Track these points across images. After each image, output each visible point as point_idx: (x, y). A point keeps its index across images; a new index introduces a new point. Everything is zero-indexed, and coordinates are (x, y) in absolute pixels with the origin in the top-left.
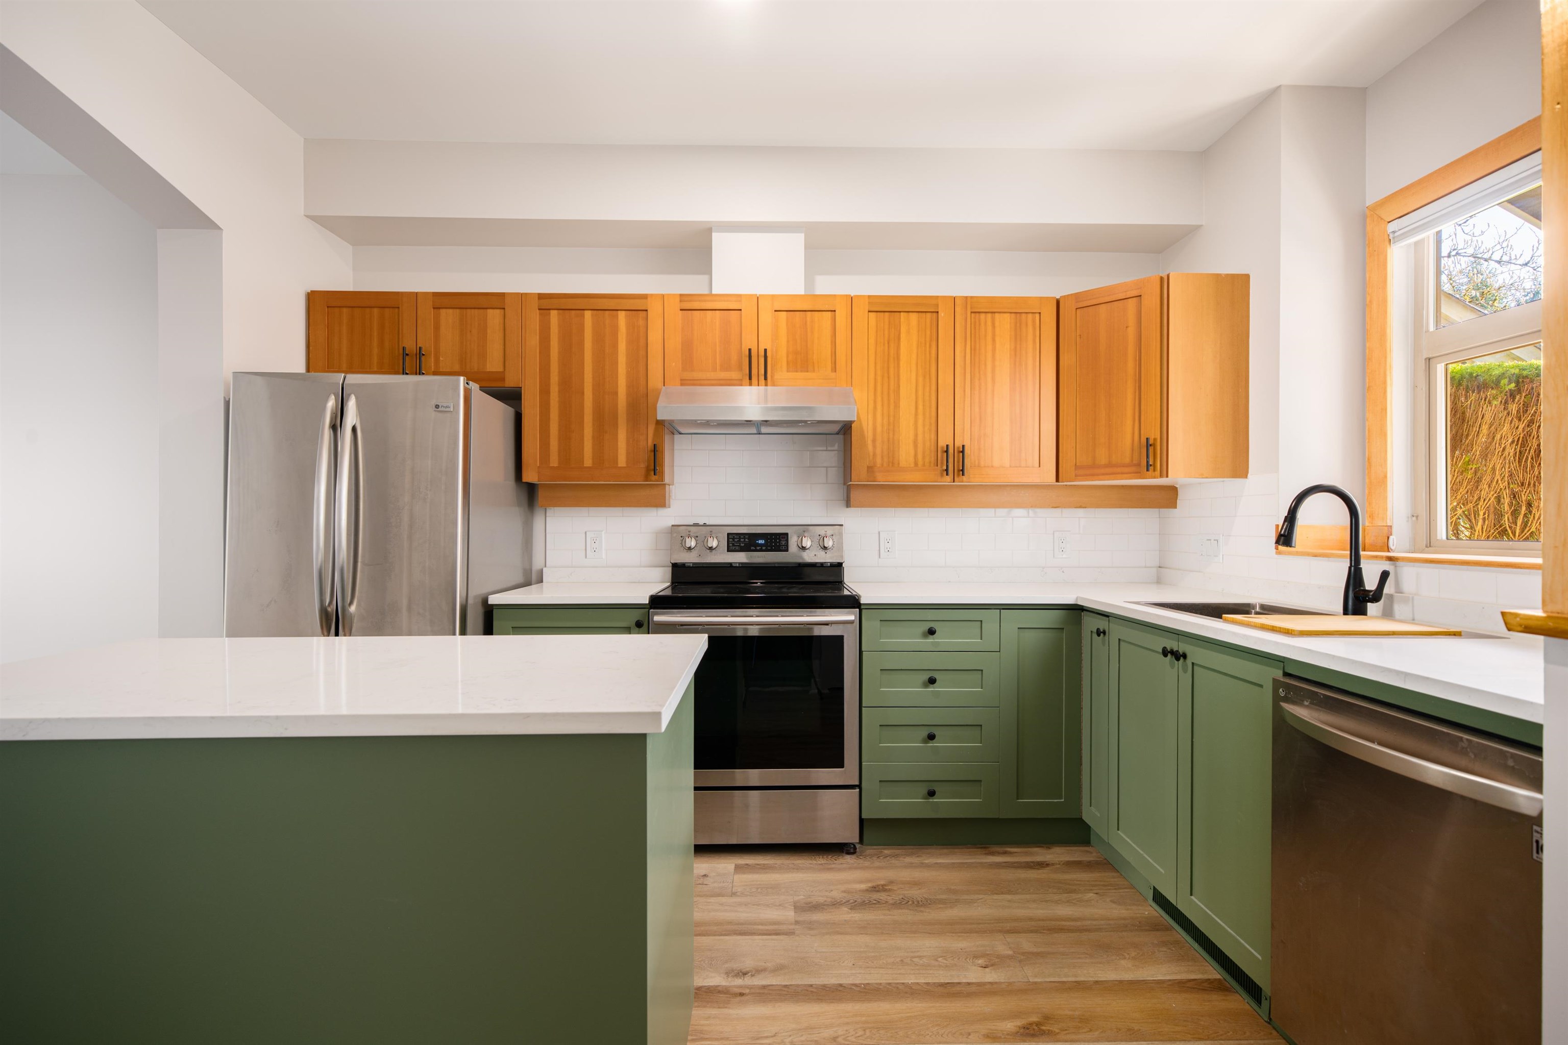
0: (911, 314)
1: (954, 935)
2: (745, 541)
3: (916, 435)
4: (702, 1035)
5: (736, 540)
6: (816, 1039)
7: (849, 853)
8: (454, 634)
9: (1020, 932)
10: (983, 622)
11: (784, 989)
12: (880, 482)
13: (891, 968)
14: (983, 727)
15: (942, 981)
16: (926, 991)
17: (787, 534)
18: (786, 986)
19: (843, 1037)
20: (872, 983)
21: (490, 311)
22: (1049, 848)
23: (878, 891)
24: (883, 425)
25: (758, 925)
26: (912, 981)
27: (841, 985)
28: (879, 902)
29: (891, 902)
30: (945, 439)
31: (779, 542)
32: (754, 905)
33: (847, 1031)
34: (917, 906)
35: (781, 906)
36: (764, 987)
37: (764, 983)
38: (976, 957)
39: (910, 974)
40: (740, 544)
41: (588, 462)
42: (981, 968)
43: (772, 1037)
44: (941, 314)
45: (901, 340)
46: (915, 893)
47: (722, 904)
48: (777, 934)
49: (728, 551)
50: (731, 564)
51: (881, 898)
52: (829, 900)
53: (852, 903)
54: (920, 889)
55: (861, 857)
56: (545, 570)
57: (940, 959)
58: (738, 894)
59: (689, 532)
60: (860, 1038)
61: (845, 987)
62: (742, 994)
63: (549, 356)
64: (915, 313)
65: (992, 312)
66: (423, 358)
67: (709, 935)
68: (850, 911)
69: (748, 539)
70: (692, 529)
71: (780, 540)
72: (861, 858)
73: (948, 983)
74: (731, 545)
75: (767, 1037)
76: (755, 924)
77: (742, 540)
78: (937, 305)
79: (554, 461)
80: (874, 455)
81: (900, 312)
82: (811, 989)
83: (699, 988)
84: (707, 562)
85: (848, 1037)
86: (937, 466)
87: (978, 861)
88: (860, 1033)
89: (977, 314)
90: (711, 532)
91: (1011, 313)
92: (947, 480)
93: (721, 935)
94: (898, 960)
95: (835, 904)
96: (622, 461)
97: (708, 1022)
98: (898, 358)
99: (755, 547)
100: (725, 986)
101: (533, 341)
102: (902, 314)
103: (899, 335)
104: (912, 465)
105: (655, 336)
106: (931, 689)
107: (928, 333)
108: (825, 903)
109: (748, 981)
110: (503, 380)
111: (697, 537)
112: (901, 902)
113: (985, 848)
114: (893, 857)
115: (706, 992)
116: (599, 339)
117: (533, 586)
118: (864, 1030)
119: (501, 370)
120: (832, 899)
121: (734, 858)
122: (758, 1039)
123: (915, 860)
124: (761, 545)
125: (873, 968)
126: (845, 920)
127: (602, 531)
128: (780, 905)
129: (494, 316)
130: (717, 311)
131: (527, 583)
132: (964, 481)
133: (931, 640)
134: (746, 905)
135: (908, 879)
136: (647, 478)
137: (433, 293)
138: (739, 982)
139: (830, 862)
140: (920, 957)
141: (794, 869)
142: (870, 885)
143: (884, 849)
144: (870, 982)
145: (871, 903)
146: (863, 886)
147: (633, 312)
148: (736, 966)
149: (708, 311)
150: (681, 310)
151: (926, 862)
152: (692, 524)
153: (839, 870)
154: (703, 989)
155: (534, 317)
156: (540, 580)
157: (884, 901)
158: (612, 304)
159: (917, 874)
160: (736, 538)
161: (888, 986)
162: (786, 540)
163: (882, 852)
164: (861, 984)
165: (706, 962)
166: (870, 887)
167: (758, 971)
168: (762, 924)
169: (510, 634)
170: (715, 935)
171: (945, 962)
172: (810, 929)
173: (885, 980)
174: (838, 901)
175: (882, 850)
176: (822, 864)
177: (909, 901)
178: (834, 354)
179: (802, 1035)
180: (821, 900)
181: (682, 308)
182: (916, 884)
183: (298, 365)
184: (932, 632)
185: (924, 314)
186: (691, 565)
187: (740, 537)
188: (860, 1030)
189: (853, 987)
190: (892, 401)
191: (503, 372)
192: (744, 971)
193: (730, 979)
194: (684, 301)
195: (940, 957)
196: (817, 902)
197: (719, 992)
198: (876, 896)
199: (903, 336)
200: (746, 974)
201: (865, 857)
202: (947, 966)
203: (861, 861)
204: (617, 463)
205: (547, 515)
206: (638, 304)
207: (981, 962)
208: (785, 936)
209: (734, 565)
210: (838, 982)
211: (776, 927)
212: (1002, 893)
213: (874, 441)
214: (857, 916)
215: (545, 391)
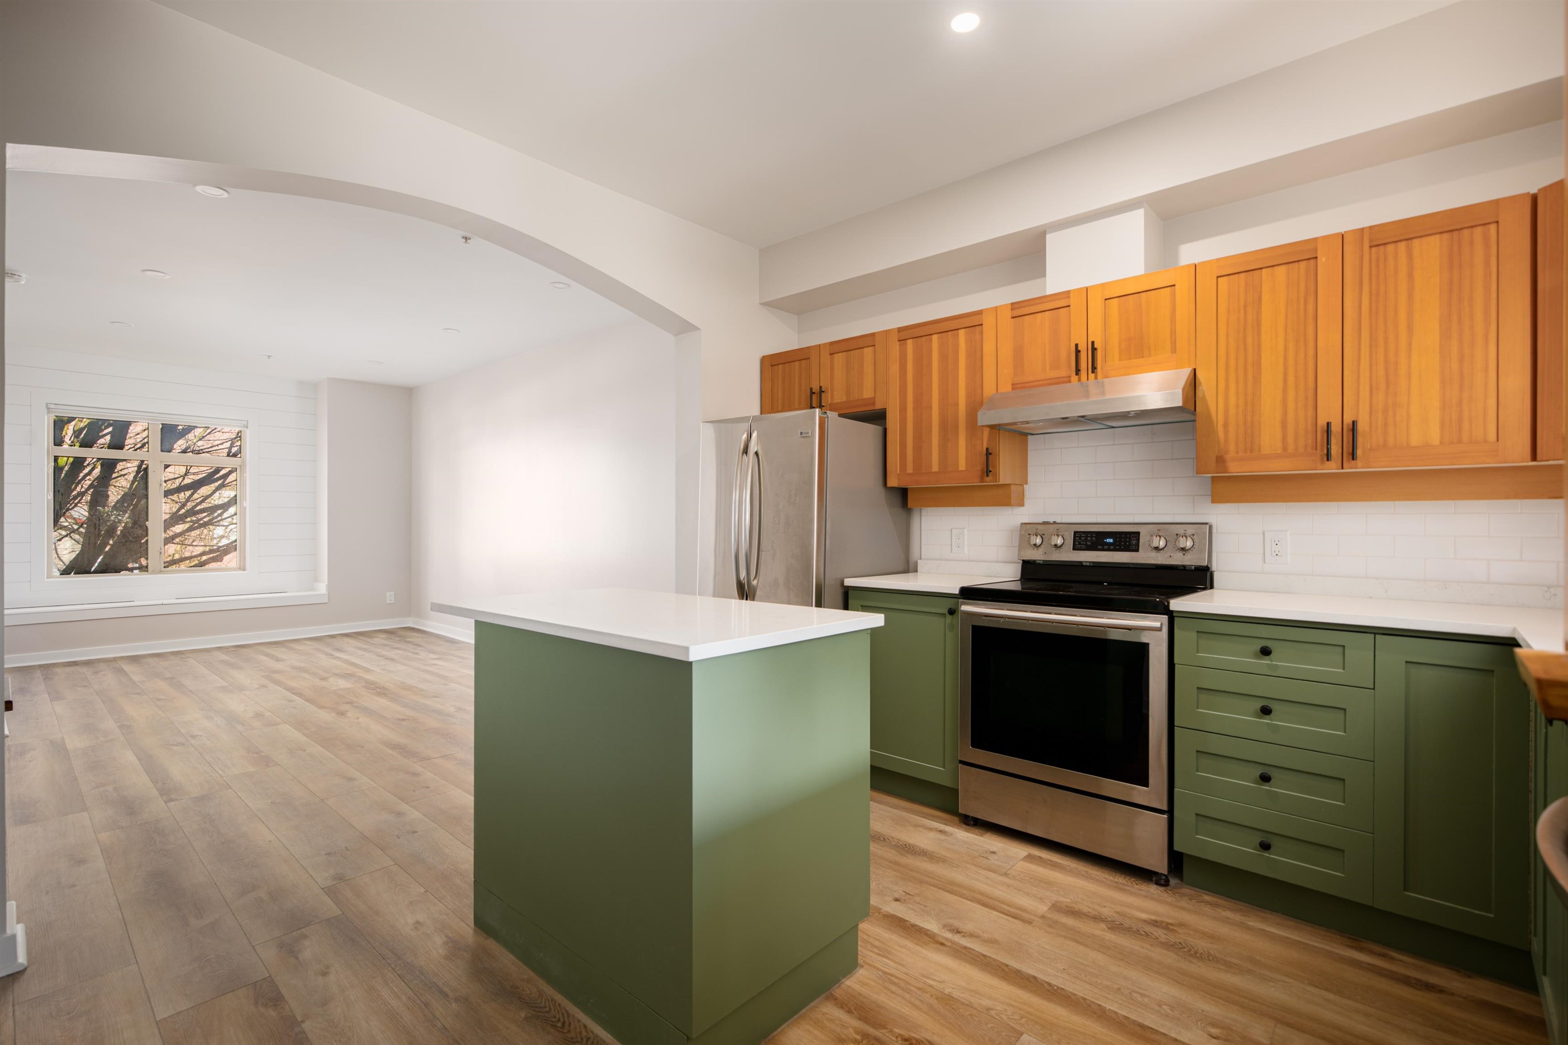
0: (1276, 268)
1: (1208, 996)
2: (1092, 539)
3: (1285, 413)
4: (888, 955)
5: (1083, 538)
6: (972, 1001)
7: (1157, 883)
8: (812, 606)
9: (1303, 1032)
10: (1346, 647)
11: (981, 957)
12: (1234, 473)
13: (1099, 989)
14: (1346, 782)
15: (1146, 1023)
16: (1118, 1022)
17: (1138, 533)
18: (985, 956)
19: (997, 1012)
20: (1067, 991)
21: (866, 349)
22: (1469, 977)
23: (1157, 926)
24: (1237, 406)
25: (1005, 904)
26: (1111, 1008)
27: (1035, 978)
28: (1148, 935)
29: (1162, 940)
30: (1329, 412)
31: (1129, 542)
32: (1015, 889)
33: (1005, 1009)
34: (1191, 955)
35: (1041, 900)
36: (965, 948)
37: (968, 945)
38: (1213, 1025)
39: (1116, 1002)
40: (1087, 542)
41: (935, 468)
42: (1209, 1037)
43: (938, 982)
44: (1322, 260)
45: (1263, 302)
46: (1202, 944)
47: (987, 878)
48: (1014, 917)
49: (1074, 549)
50: (1081, 562)
51: (1155, 933)
52: (1094, 913)
53: (1118, 925)
54: (1212, 943)
55: (1170, 892)
56: (919, 561)
57: (1165, 1007)
58: (1010, 876)
59: (1037, 530)
60: (1013, 1020)
61: (1037, 980)
62: (942, 944)
63: (906, 380)
64: (1283, 266)
65: (1407, 240)
66: (823, 395)
67: (956, 895)
68: (1107, 929)
69: (1096, 538)
70: (1040, 527)
71: (1130, 540)
72: (1168, 893)
73: (1151, 1028)
74: (1077, 543)
75: (934, 980)
76: (1003, 903)
77: (1089, 539)
78: (1316, 250)
79: (910, 470)
80: (1226, 441)
81: (1261, 269)
82: (1005, 968)
83: (914, 925)
84: (1053, 559)
85: (1002, 1014)
86: (1316, 449)
87: (1328, 948)
88: (1016, 1017)
89: (1382, 248)
90: (1058, 530)
91: (1441, 233)
92: (1332, 468)
93: (966, 898)
94: (1116, 986)
95: (1097, 918)
96: (962, 466)
97: (899, 949)
98: (1258, 323)
99: (1103, 547)
100: (935, 933)
101: (895, 368)
102: (1264, 270)
103: (1260, 297)
104: (1280, 451)
105: (989, 347)
106: (1266, 720)
107: (1303, 285)
108: (1088, 914)
109: (957, 938)
110: (874, 404)
111: (1044, 535)
112: (1174, 945)
113: (1356, 940)
114: (1210, 905)
115: (916, 930)
116: (943, 358)
117: (910, 574)
118: (1022, 1018)
119: (873, 396)
120: (1098, 913)
121: (1034, 848)
122: (926, 977)
123: (1237, 917)
124: (1110, 544)
125: (1081, 980)
126: (1093, 934)
127: (964, 528)
128: (1040, 898)
129: (868, 352)
130: (1046, 312)
131: (906, 571)
132: (1359, 467)
133: (1265, 661)
134: (1008, 886)
135: (1207, 930)
136: (982, 481)
137: (830, 343)
138: (949, 935)
139: (1130, 884)
140: (1143, 995)
141: (1083, 876)
142: (1153, 918)
143: (1206, 894)
144: (1066, 988)
145: (1138, 932)
146: (1144, 916)
147: (971, 328)
148: (957, 924)
149: (1037, 314)
150: (1012, 318)
151: (1250, 923)
152: (1041, 522)
153: (1132, 894)
154: (916, 928)
155: (895, 348)
156: (916, 571)
157: (1155, 936)
158: (953, 325)
159: (1223, 930)
160: (1083, 537)
161: (1081, 1000)
162: (1137, 540)
163: (1201, 896)
164: (1055, 986)
165: (936, 912)
166: (1151, 920)
167: (971, 935)
168: (1008, 905)
169: (859, 611)
170: (960, 897)
171: (1170, 1012)
172: (1051, 926)
173: (1084, 994)
174: (1103, 917)
175: (1203, 895)
176: (1117, 883)
177: (1185, 948)
178: (1173, 332)
179: (964, 993)
180: (1085, 910)
181: (1013, 316)
182: (1213, 937)
183: (755, 410)
184: (1266, 652)
185: (1297, 263)
186: (1041, 562)
187: (1087, 535)
188: (1018, 1015)
189: (1045, 985)
190: (1250, 377)
191: (873, 398)
192: (960, 930)
193: (943, 930)
194: (1015, 309)
195: (1167, 1005)
196: (1079, 909)
197: (927, 935)
198: (1149, 929)
199: (1265, 297)
200: (959, 933)
201: (1174, 894)
202: (1167, 1016)
203: (1165, 895)
204: (958, 468)
205: (922, 514)
206: (975, 321)
207: (1214, 1031)
208: (1021, 922)
209: (1084, 564)
210: (1034, 975)
211: (1019, 912)
212: (1326, 990)
213: (1226, 426)
214: (1110, 936)
215: (903, 410)
